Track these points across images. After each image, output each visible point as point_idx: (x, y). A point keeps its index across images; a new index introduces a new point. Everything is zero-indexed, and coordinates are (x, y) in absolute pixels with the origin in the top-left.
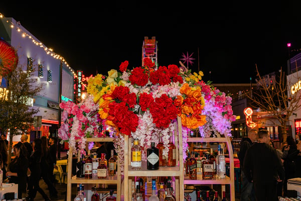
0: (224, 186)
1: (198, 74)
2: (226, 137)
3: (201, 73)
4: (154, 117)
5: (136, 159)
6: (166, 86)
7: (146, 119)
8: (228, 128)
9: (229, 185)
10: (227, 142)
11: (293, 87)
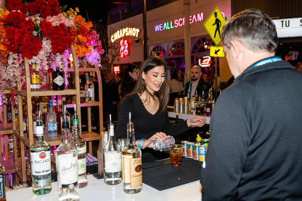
0: (90, 108)
1: (75, 10)
2: (96, 67)
3: (77, 9)
4: (52, 44)
5: (35, 81)
6: (54, 17)
7: (47, 45)
8: (98, 59)
9: (98, 106)
10: (97, 71)
11: (112, 37)
